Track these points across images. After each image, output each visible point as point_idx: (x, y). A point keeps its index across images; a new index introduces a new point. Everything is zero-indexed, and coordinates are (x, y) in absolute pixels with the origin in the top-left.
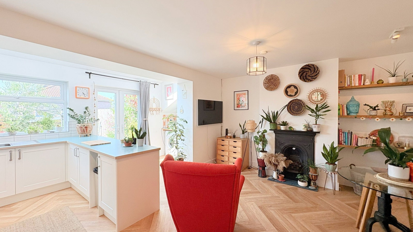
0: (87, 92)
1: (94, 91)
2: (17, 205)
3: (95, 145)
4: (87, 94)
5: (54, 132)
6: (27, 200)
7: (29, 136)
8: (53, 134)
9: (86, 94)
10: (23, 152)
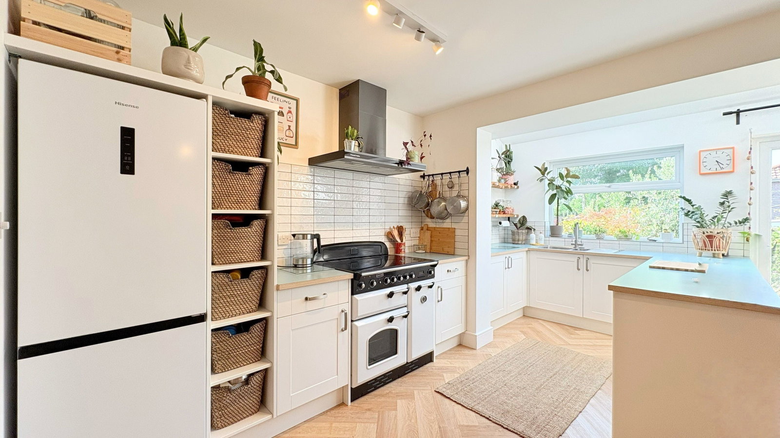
0: (728, 158)
1: (750, 153)
2: (581, 332)
3: (659, 268)
4: (728, 162)
5: (655, 241)
6: (594, 332)
7: (618, 242)
8: (653, 244)
9: (725, 162)
10: (591, 261)
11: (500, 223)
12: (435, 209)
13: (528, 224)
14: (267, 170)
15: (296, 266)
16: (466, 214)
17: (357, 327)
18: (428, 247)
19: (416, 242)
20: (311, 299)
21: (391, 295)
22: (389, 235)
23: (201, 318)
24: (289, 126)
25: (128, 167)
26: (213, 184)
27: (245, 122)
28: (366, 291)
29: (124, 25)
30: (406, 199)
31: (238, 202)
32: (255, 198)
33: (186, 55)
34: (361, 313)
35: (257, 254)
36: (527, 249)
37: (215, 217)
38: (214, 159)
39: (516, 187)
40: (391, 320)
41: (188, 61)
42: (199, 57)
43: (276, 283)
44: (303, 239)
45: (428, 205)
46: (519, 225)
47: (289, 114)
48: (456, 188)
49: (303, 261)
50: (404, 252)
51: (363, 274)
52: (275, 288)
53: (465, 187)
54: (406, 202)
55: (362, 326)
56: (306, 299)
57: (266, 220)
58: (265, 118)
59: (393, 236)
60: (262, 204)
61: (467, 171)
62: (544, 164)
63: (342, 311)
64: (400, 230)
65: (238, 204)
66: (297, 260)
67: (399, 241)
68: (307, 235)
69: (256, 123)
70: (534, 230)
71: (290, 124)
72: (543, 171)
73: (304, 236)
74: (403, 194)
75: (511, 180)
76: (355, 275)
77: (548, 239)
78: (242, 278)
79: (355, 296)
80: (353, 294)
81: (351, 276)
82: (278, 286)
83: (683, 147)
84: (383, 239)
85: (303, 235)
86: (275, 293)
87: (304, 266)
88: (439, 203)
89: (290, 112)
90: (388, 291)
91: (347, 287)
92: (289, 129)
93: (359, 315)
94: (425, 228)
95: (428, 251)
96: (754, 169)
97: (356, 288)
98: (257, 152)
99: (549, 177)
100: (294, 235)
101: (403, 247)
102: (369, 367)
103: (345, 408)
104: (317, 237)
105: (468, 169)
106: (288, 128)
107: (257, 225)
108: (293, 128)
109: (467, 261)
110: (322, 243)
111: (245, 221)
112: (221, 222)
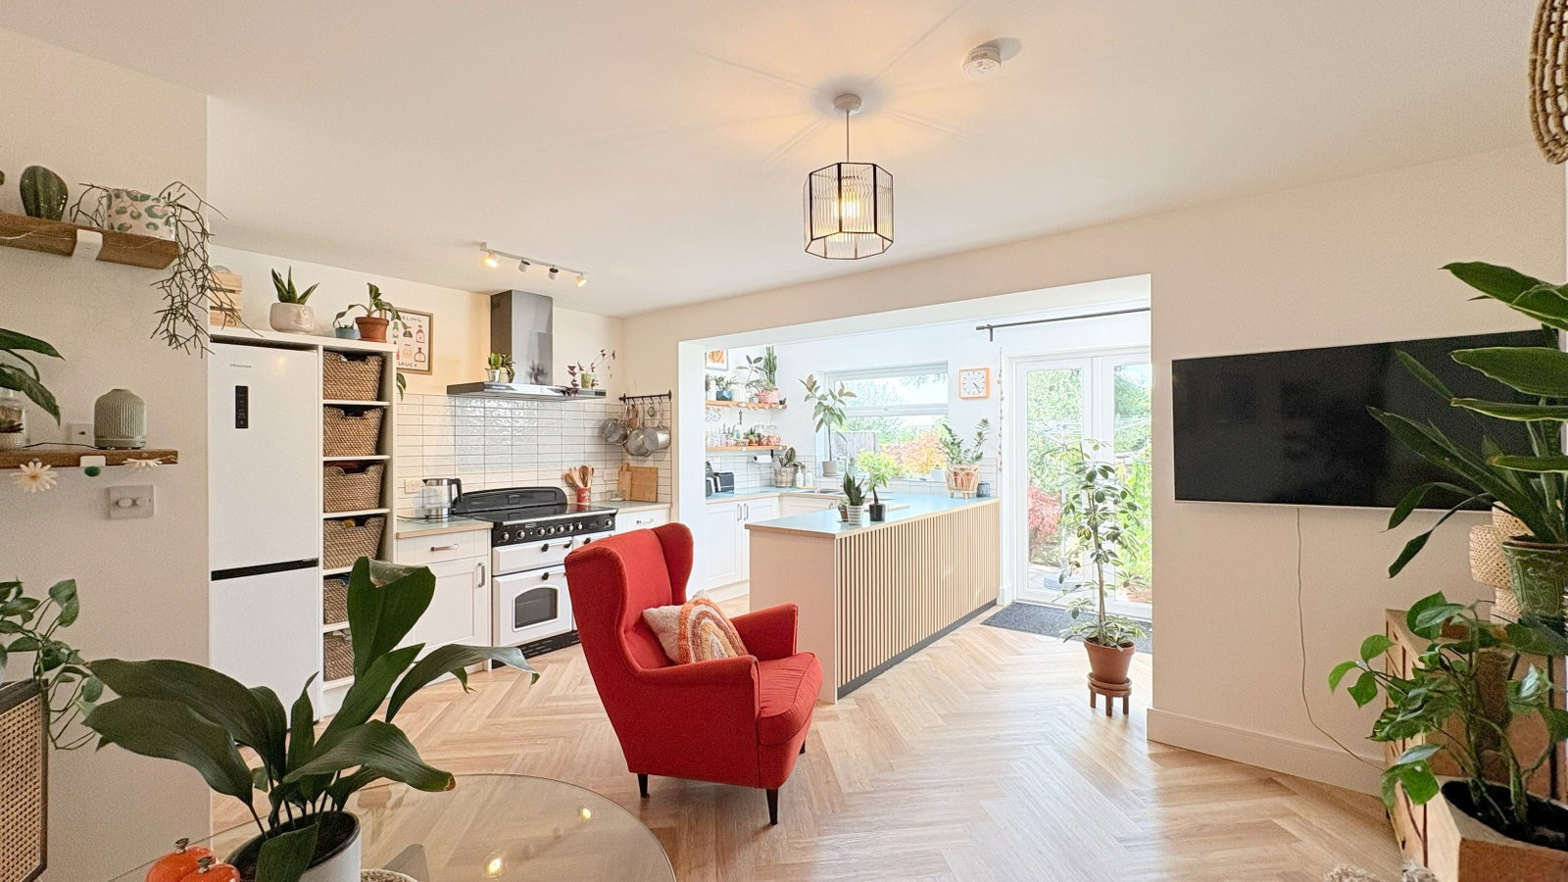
0: (984, 380)
1: (1000, 375)
4: (984, 385)
5: (925, 480)
8: (923, 483)
9: (981, 385)
11: (756, 458)
12: (632, 444)
13: (797, 460)
14: (384, 413)
15: (427, 518)
16: (669, 450)
17: (499, 583)
18: (628, 493)
19: (613, 487)
20: (438, 549)
21: (545, 548)
22: (568, 479)
23: (313, 563)
24: (420, 349)
25: (242, 423)
26: (325, 431)
27: (358, 365)
28: (510, 542)
29: (233, 289)
30: (597, 430)
31: (351, 448)
32: (372, 443)
33: (296, 311)
34: (503, 569)
35: (374, 501)
36: (778, 494)
37: (326, 463)
38: (325, 405)
39: (781, 407)
40: (545, 577)
41: (299, 316)
42: (310, 309)
43: (395, 531)
44: (438, 484)
45: (625, 437)
46: (785, 461)
47: (420, 334)
48: (658, 417)
49: (437, 512)
50: (590, 500)
51: (505, 523)
52: (394, 537)
53: (667, 415)
54: (596, 434)
55: (504, 583)
56: (433, 549)
57: (384, 466)
58: (383, 359)
59: (572, 478)
60: (379, 449)
61: (669, 395)
62: (811, 377)
63: (479, 565)
64: (584, 472)
65: (351, 449)
66: (430, 510)
67: (581, 485)
68: (442, 480)
69: (373, 364)
70: (803, 467)
71: (420, 345)
72: (812, 386)
73: (439, 482)
74: (592, 424)
75: (774, 397)
76: (495, 524)
77: (818, 480)
78: (356, 526)
79: (496, 548)
80: (493, 546)
81: (490, 525)
82: (398, 534)
83: (946, 363)
84: (559, 484)
85: (438, 480)
86: (395, 541)
87: (438, 517)
88: (638, 435)
89: (420, 331)
90: (541, 544)
91: (487, 537)
92: (420, 352)
93: (501, 569)
94: (625, 467)
95: (627, 498)
96: (1004, 395)
97: (497, 539)
98: (373, 394)
99: (819, 394)
100: (425, 481)
101: (587, 494)
102: (515, 630)
103: (485, 673)
104: (457, 482)
105: (670, 392)
106: (418, 350)
107: (373, 472)
108: (425, 351)
109: (670, 509)
110: (464, 491)
111: (361, 467)
112: (334, 469)
